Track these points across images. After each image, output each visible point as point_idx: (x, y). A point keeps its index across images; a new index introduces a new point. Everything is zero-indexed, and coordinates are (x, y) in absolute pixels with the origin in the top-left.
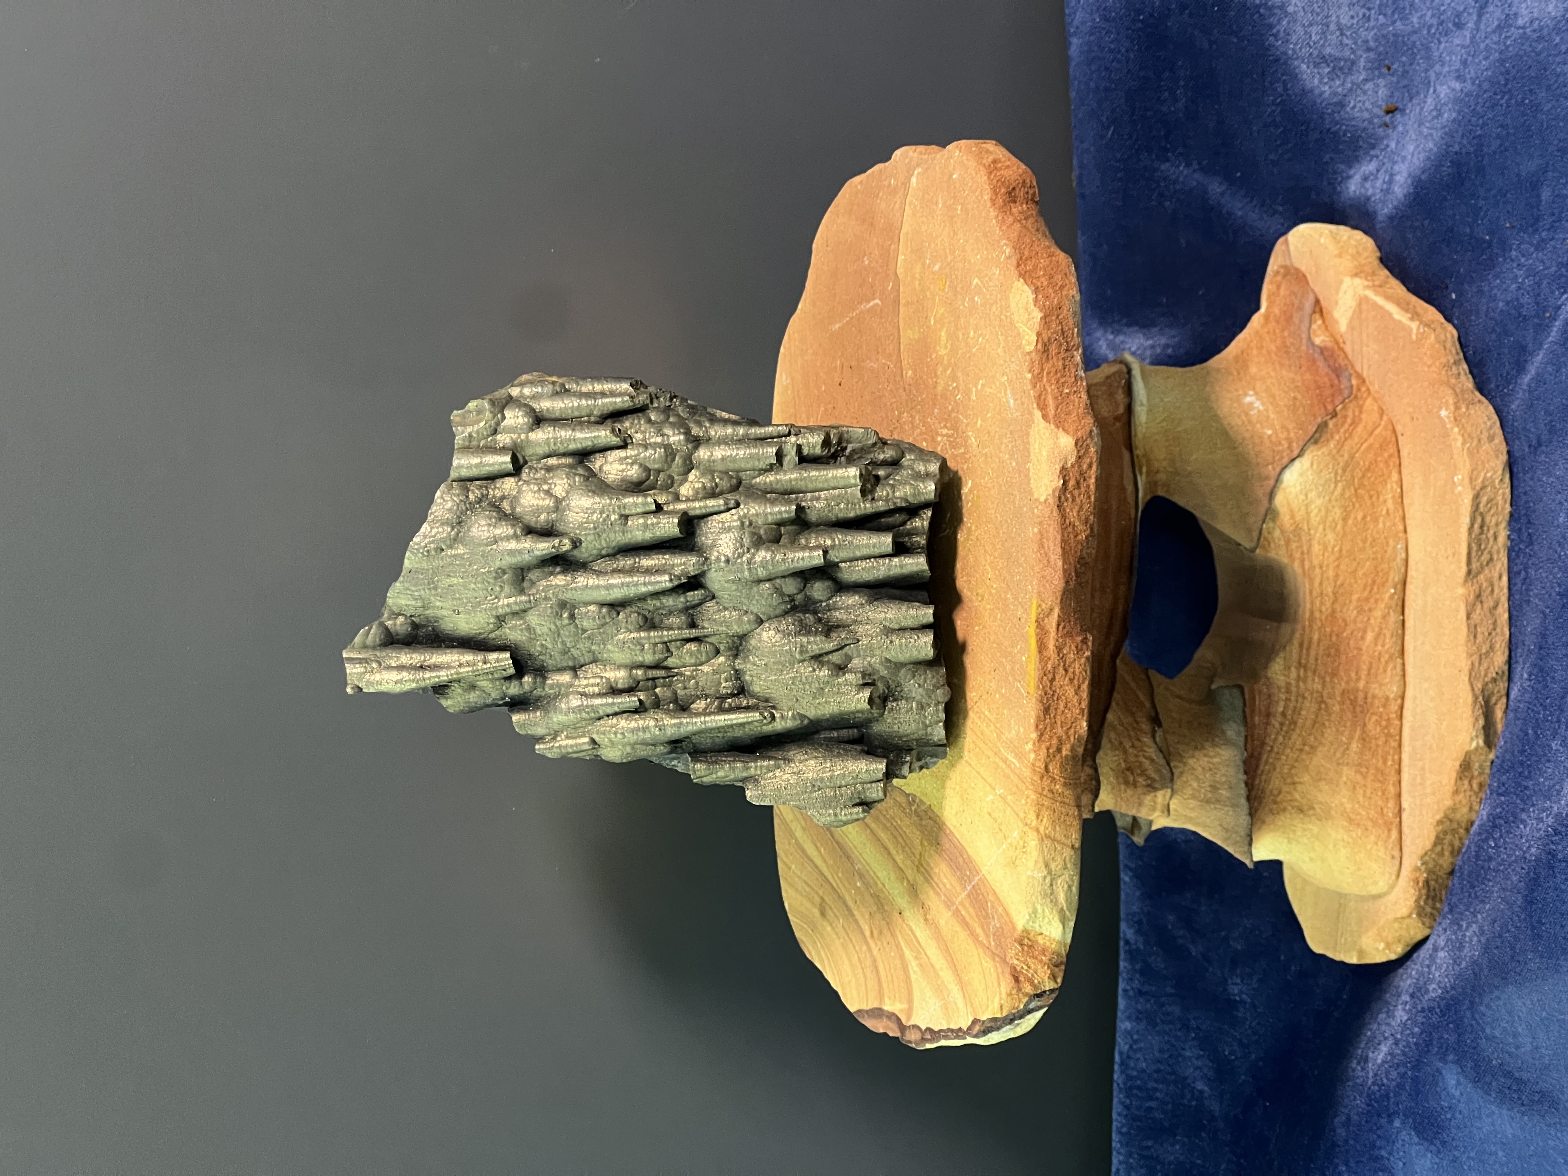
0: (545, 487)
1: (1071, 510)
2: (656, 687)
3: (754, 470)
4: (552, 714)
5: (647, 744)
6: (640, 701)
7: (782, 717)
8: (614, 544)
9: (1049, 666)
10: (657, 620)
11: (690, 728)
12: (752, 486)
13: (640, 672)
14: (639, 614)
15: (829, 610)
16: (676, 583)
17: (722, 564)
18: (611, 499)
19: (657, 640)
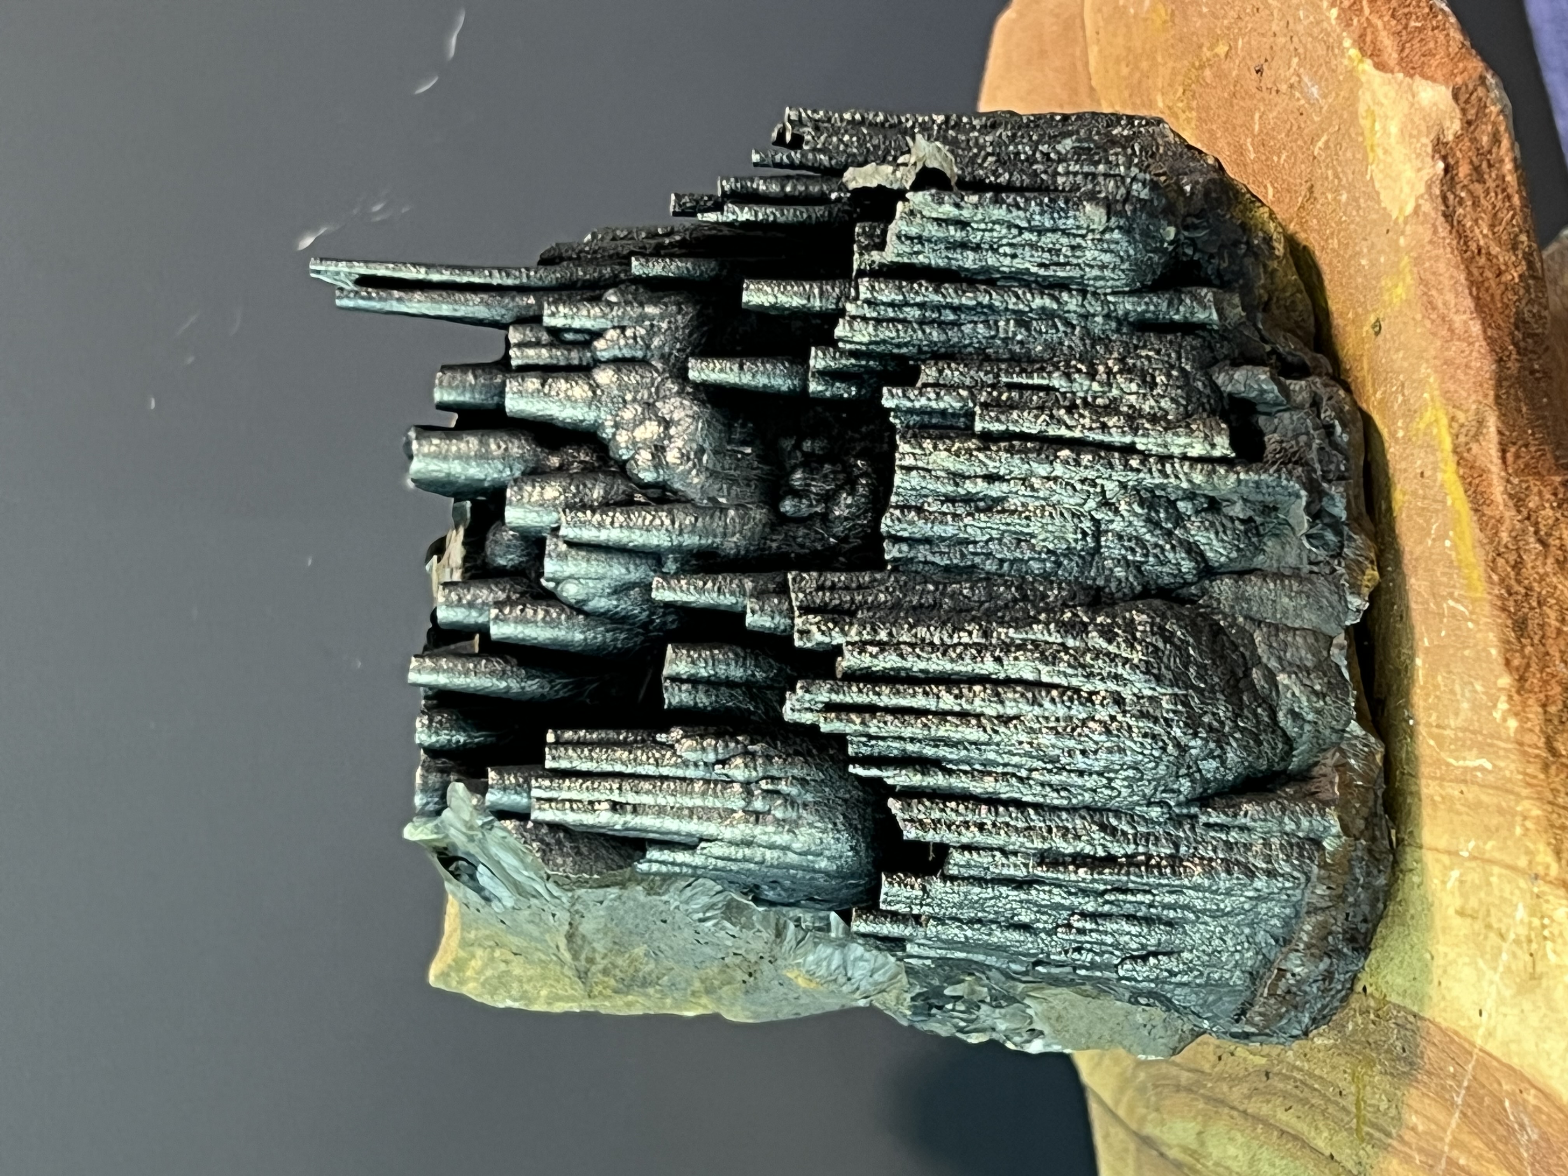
1: (1476, 221)
9: (1505, 536)
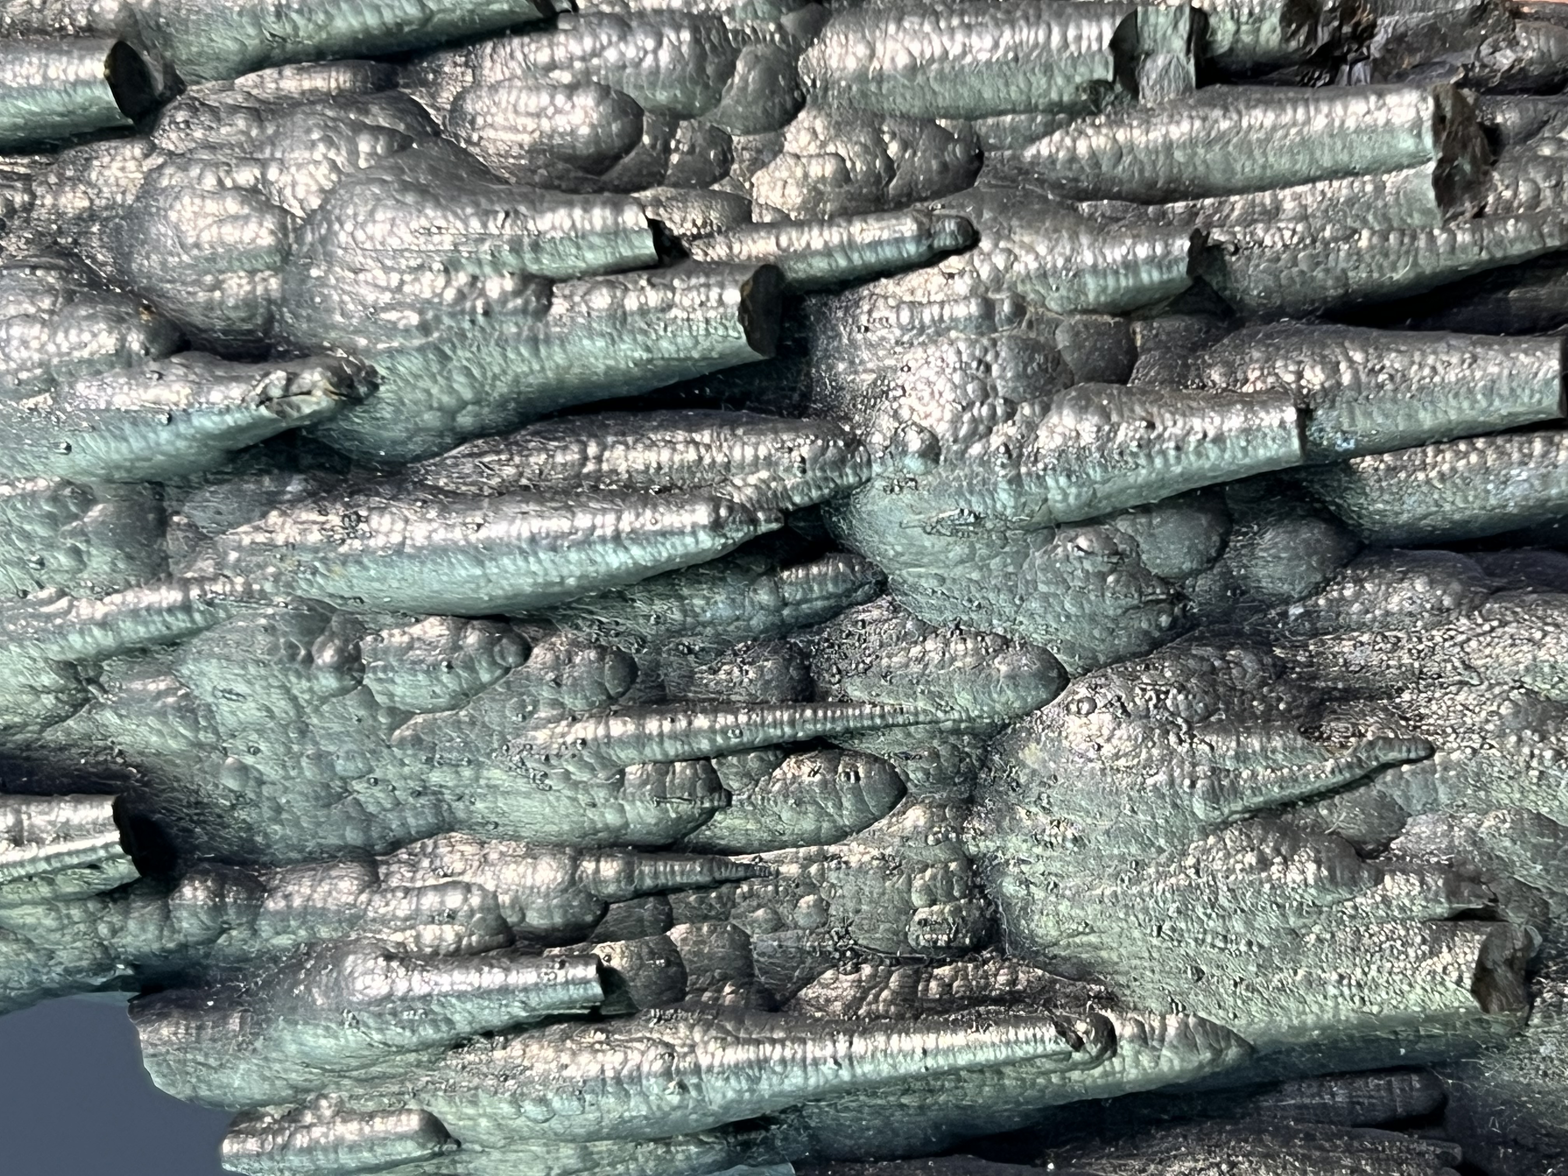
0: (246, 176)
2: (670, 925)
3: (1031, 109)
4: (281, 1029)
5: (639, 1139)
6: (607, 976)
7: (1143, 1038)
8: (502, 387)
10: (672, 675)
11: (795, 1080)
12: (1025, 171)
13: (609, 869)
14: (603, 651)
15: (1315, 633)
16: (737, 534)
17: (914, 464)
18: (485, 215)
19: (672, 748)
